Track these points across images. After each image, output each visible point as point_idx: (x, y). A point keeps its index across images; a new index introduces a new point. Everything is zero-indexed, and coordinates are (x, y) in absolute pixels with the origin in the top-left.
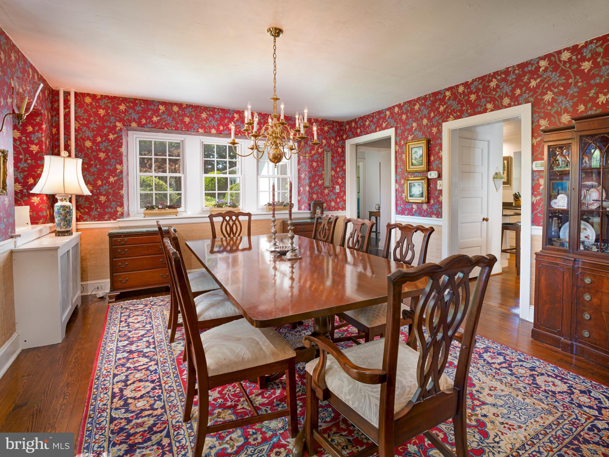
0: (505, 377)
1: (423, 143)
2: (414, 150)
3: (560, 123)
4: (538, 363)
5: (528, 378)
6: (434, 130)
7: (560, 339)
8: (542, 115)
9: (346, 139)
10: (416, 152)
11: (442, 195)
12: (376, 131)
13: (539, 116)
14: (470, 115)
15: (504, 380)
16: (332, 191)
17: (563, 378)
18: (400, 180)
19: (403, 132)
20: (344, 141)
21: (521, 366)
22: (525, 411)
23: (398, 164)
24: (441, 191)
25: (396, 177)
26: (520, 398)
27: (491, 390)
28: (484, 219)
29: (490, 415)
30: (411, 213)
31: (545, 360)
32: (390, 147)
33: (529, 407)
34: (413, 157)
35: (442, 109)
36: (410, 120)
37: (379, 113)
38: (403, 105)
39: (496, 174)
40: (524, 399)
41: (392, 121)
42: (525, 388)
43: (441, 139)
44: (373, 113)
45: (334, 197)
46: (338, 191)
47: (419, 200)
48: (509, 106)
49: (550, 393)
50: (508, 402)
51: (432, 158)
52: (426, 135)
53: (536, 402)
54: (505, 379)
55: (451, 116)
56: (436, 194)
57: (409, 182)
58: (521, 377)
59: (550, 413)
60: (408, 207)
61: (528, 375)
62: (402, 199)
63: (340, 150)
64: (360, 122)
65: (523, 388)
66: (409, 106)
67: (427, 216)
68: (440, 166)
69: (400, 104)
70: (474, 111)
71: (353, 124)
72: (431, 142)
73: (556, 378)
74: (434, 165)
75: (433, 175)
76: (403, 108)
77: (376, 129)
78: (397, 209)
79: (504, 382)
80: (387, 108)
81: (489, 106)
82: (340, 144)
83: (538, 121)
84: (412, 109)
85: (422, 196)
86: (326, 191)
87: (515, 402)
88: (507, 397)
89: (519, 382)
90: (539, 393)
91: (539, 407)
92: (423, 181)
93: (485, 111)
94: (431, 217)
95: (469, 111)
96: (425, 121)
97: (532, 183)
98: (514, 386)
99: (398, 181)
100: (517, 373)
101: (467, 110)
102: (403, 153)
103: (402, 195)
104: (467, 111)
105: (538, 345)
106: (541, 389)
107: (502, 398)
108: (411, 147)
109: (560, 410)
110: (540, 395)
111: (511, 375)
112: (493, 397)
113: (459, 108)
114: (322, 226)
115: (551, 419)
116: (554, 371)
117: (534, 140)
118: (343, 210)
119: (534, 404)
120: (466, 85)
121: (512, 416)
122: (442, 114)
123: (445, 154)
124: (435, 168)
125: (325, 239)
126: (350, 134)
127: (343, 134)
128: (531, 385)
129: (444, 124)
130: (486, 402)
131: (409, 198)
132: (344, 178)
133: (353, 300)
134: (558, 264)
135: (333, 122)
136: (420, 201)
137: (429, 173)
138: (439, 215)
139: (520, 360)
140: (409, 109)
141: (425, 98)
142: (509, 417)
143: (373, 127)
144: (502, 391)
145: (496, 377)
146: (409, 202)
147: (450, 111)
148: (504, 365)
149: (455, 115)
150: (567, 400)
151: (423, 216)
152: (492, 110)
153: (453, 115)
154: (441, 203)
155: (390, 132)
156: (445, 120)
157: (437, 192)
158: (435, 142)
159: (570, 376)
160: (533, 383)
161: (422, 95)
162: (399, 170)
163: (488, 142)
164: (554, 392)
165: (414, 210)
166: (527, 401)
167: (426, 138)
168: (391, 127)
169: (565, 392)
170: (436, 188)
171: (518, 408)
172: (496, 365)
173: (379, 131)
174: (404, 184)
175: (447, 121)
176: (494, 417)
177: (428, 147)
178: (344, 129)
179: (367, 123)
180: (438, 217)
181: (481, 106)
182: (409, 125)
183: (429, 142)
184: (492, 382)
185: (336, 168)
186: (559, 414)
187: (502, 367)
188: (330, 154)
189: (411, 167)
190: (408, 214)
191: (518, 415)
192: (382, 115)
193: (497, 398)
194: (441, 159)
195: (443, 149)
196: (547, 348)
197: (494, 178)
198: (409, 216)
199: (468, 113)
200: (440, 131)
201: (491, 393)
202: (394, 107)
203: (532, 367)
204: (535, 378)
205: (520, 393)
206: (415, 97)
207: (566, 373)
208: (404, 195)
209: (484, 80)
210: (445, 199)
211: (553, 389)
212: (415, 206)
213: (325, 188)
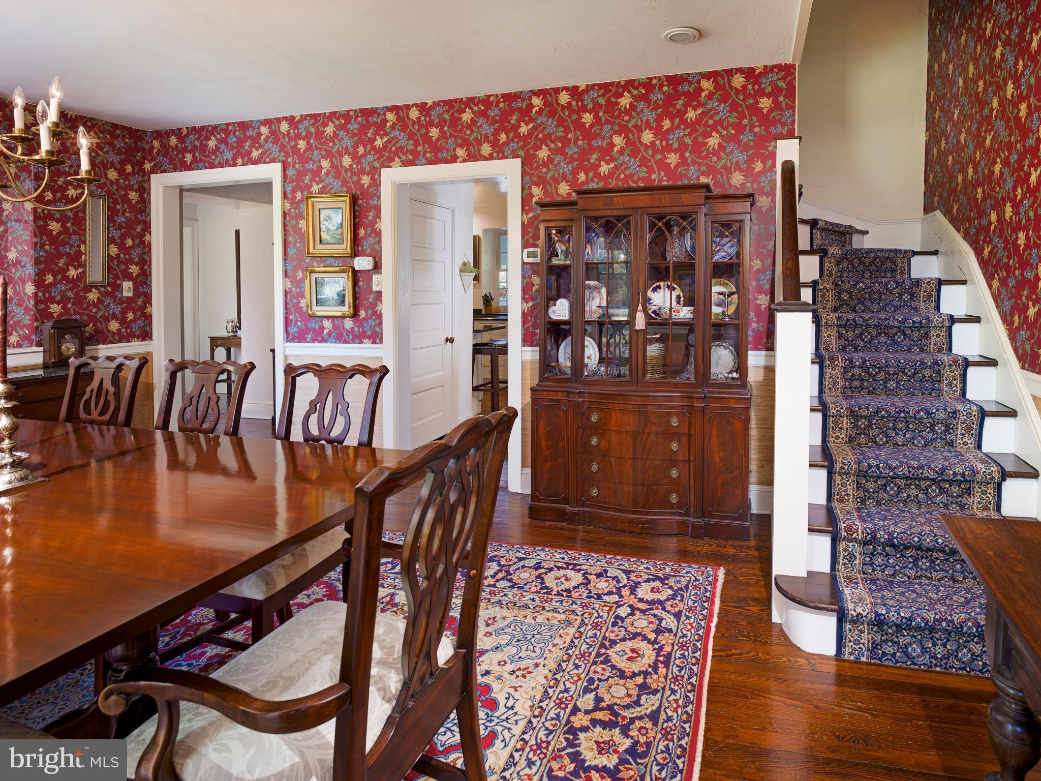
0: (505, 595)
1: (344, 203)
2: (324, 214)
3: (558, 194)
4: (543, 554)
5: (534, 583)
6: (366, 180)
7: (564, 509)
8: (535, 179)
9: (153, 171)
10: (328, 218)
11: (381, 301)
12: (235, 165)
13: (531, 180)
14: (430, 163)
15: (505, 600)
16: (111, 295)
17: (575, 565)
18: (295, 270)
19: (300, 175)
20: (146, 176)
21: (523, 567)
22: (539, 636)
23: (290, 239)
24: (379, 294)
25: (285, 266)
26: (529, 620)
27: (488, 625)
28: (447, 340)
29: (495, 668)
30: (319, 337)
31: (550, 546)
32: (270, 201)
33: (543, 628)
34: (323, 228)
35: (379, 142)
36: (316, 152)
37: (243, 126)
38: (300, 121)
39: (464, 264)
40: (534, 618)
41: (275, 149)
42: (533, 600)
43: (379, 198)
44: (228, 125)
45: (116, 309)
46: (131, 294)
47: (337, 311)
48: (491, 157)
49: (565, 594)
50: (515, 633)
51: (362, 232)
52: (349, 188)
53: (550, 615)
54: (505, 598)
55: (396, 159)
56: (371, 300)
57: (314, 276)
58: (525, 585)
59: (569, 623)
60: (313, 325)
61: (533, 577)
62: (298, 309)
63: (134, 196)
64: (192, 137)
65: (530, 602)
66: (313, 125)
67: (353, 341)
68: (377, 247)
69: (293, 117)
70: (436, 156)
71: (173, 141)
72: (360, 202)
73: (567, 568)
74: (366, 246)
75: (363, 263)
76: (300, 126)
77: (234, 158)
78: (287, 332)
79: (504, 603)
80: (262, 118)
81: (461, 152)
82: (134, 180)
83: (530, 188)
84: (320, 134)
85: (342, 303)
86: (93, 296)
87: (524, 628)
88: (513, 628)
89: (524, 594)
90: (552, 599)
91: (555, 622)
92: (345, 275)
93: (454, 159)
94: (361, 342)
95: (428, 155)
96: (347, 161)
97: (523, 282)
98: (518, 605)
99: (290, 274)
100: (519, 581)
101: (425, 152)
102: (300, 216)
103: (299, 302)
104: (424, 155)
105: (538, 527)
106: (554, 593)
107: (506, 630)
108: (318, 206)
109: (579, 614)
110: (554, 603)
111: (512, 587)
112: (494, 636)
113: (410, 147)
114: (95, 384)
115: (572, 631)
116: (563, 558)
117: (525, 216)
118: (143, 340)
119: (548, 619)
120: (422, 107)
121: (523, 654)
122: (379, 151)
123: (386, 225)
124: (368, 251)
125: (107, 417)
126: (165, 161)
127: (144, 158)
128: (539, 592)
129: (384, 171)
130: (485, 648)
131: (315, 308)
132: (145, 263)
133: (242, 554)
134: (559, 401)
135: (115, 126)
136: (339, 314)
137: (356, 259)
138: (376, 338)
139: (520, 559)
140: (312, 130)
141: (347, 116)
142: (520, 658)
143: (228, 155)
144: (504, 618)
145: (492, 601)
146: (315, 317)
147: (394, 149)
148: (500, 575)
149: (404, 158)
150: (585, 595)
151: (346, 342)
152: (464, 161)
153: (399, 158)
154: (379, 316)
155: (272, 172)
156: (386, 163)
157: (372, 296)
158: (367, 203)
159: (582, 558)
160: (542, 588)
161: (342, 108)
162: (291, 251)
163: (453, 210)
164: (568, 591)
165: (326, 331)
166: (540, 619)
167: (349, 191)
168: (273, 161)
169: (581, 584)
170: (371, 288)
171: (529, 637)
172: (489, 579)
173: (243, 165)
174: (303, 280)
175: (389, 167)
176: (499, 668)
177: (354, 211)
178: (147, 148)
179: (212, 143)
180: (374, 342)
181: (448, 151)
182: (314, 162)
183: (354, 201)
184: (488, 611)
185: (123, 238)
186: (579, 619)
187: (498, 581)
188: (102, 204)
189: (319, 246)
190: (313, 340)
191: (531, 647)
192: (250, 133)
193: (499, 634)
194: (379, 234)
195: (382, 216)
196: (550, 527)
197: (461, 271)
198: (316, 344)
199: (427, 159)
200: (376, 183)
201: (490, 629)
202: (279, 120)
203: (537, 563)
204: (543, 579)
205: (528, 610)
206: (327, 110)
207: (577, 555)
208: (303, 303)
209: (454, 106)
210: (386, 308)
211: (567, 585)
212: (327, 324)
213: (88, 289)
